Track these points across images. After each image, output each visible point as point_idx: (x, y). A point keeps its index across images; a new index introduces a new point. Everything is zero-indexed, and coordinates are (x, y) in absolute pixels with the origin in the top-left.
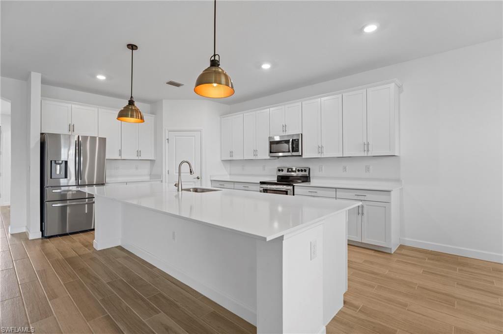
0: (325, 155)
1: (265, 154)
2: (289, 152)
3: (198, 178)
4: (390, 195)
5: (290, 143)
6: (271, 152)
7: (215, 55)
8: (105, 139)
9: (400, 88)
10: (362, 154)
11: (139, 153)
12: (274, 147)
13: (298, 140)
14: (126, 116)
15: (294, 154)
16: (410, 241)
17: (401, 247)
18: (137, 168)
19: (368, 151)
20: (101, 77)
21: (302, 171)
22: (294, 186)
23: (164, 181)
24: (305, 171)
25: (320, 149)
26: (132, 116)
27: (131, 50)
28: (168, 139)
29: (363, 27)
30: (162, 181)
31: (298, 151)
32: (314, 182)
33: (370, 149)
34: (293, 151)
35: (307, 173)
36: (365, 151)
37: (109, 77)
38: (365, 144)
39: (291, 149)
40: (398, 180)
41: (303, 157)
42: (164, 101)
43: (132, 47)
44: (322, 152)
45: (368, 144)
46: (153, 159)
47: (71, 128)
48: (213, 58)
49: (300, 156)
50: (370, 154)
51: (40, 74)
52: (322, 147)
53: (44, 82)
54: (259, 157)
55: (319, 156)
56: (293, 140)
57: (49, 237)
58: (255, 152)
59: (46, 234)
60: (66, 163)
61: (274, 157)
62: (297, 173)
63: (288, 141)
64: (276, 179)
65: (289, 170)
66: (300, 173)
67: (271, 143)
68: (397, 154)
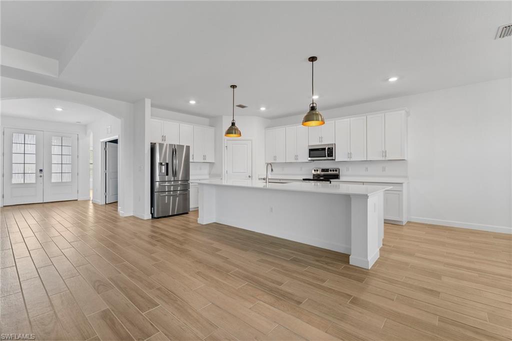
0: (353, 159)
1: (305, 157)
2: (325, 157)
3: (250, 177)
4: (402, 186)
5: (326, 151)
6: (310, 157)
7: (313, 103)
8: (189, 147)
9: (408, 114)
10: (381, 159)
11: (205, 158)
12: (315, 153)
13: (332, 148)
14: (232, 133)
15: (329, 158)
16: (415, 218)
17: (409, 222)
18: (200, 169)
19: (386, 156)
20: (193, 102)
21: (333, 171)
22: (330, 182)
23: (223, 179)
24: (336, 171)
25: (350, 155)
26: (235, 133)
27: (233, 89)
28: (226, 147)
29: (388, 79)
30: (222, 179)
31: (332, 156)
32: (342, 178)
33: (387, 155)
34: (328, 156)
35: (337, 172)
36: (383, 156)
37: (198, 102)
38: (383, 152)
39: (327, 155)
40: (406, 177)
41: (336, 160)
42: (223, 117)
43: (234, 87)
44: (351, 157)
45: (386, 152)
46: (213, 162)
47: (164, 138)
48: (312, 105)
49: (333, 160)
50: (387, 158)
51: (150, 100)
52: (351, 153)
53: (152, 106)
54: (300, 161)
55: (348, 160)
56: (328, 148)
57: (158, 218)
58: (296, 157)
59: (155, 216)
60: (167, 164)
61: (313, 160)
62: (330, 172)
63: (324, 149)
64: (311, 177)
65: (323, 170)
66: (332, 172)
67: (311, 150)
68: (406, 159)
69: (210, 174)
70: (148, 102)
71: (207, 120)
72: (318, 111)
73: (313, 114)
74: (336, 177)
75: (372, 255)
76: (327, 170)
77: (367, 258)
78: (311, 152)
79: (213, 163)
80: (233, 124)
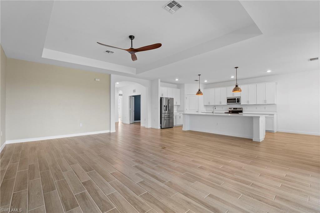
0: (250, 104)
1: (225, 102)
3: (197, 112)
4: (274, 116)
6: (228, 102)
11: (176, 103)
12: (230, 101)
13: (239, 99)
15: (238, 103)
17: (277, 132)
19: (266, 102)
20: (177, 80)
24: (241, 109)
28: (186, 98)
31: (239, 102)
32: (244, 112)
33: (267, 102)
35: (242, 110)
37: (179, 80)
39: (236, 101)
40: (276, 112)
41: (241, 104)
42: (185, 84)
43: (199, 75)
45: (266, 101)
51: (161, 79)
52: (249, 101)
54: (222, 104)
55: (247, 104)
56: (237, 99)
57: (163, 128)
58: (221, 102)
59: (163, 127)
60: (166, 106)
61: (229, 104)
62: (238, 110)
63: (235, 99)
64: (228, 112)
65: (234, 109)
66: (239, 110)
67: (228, 99)
68: (276, 103)
69: (177, 110)
70: (159, 80)
71: (176, 85)
72: (239, 86)
73: (237, 88)
74: (241, 112)
75: (262, 137)
76: (236, 109)
77: (259, 138)
78: (228, 100)
79: (179, 105)
80: (199, 90)
